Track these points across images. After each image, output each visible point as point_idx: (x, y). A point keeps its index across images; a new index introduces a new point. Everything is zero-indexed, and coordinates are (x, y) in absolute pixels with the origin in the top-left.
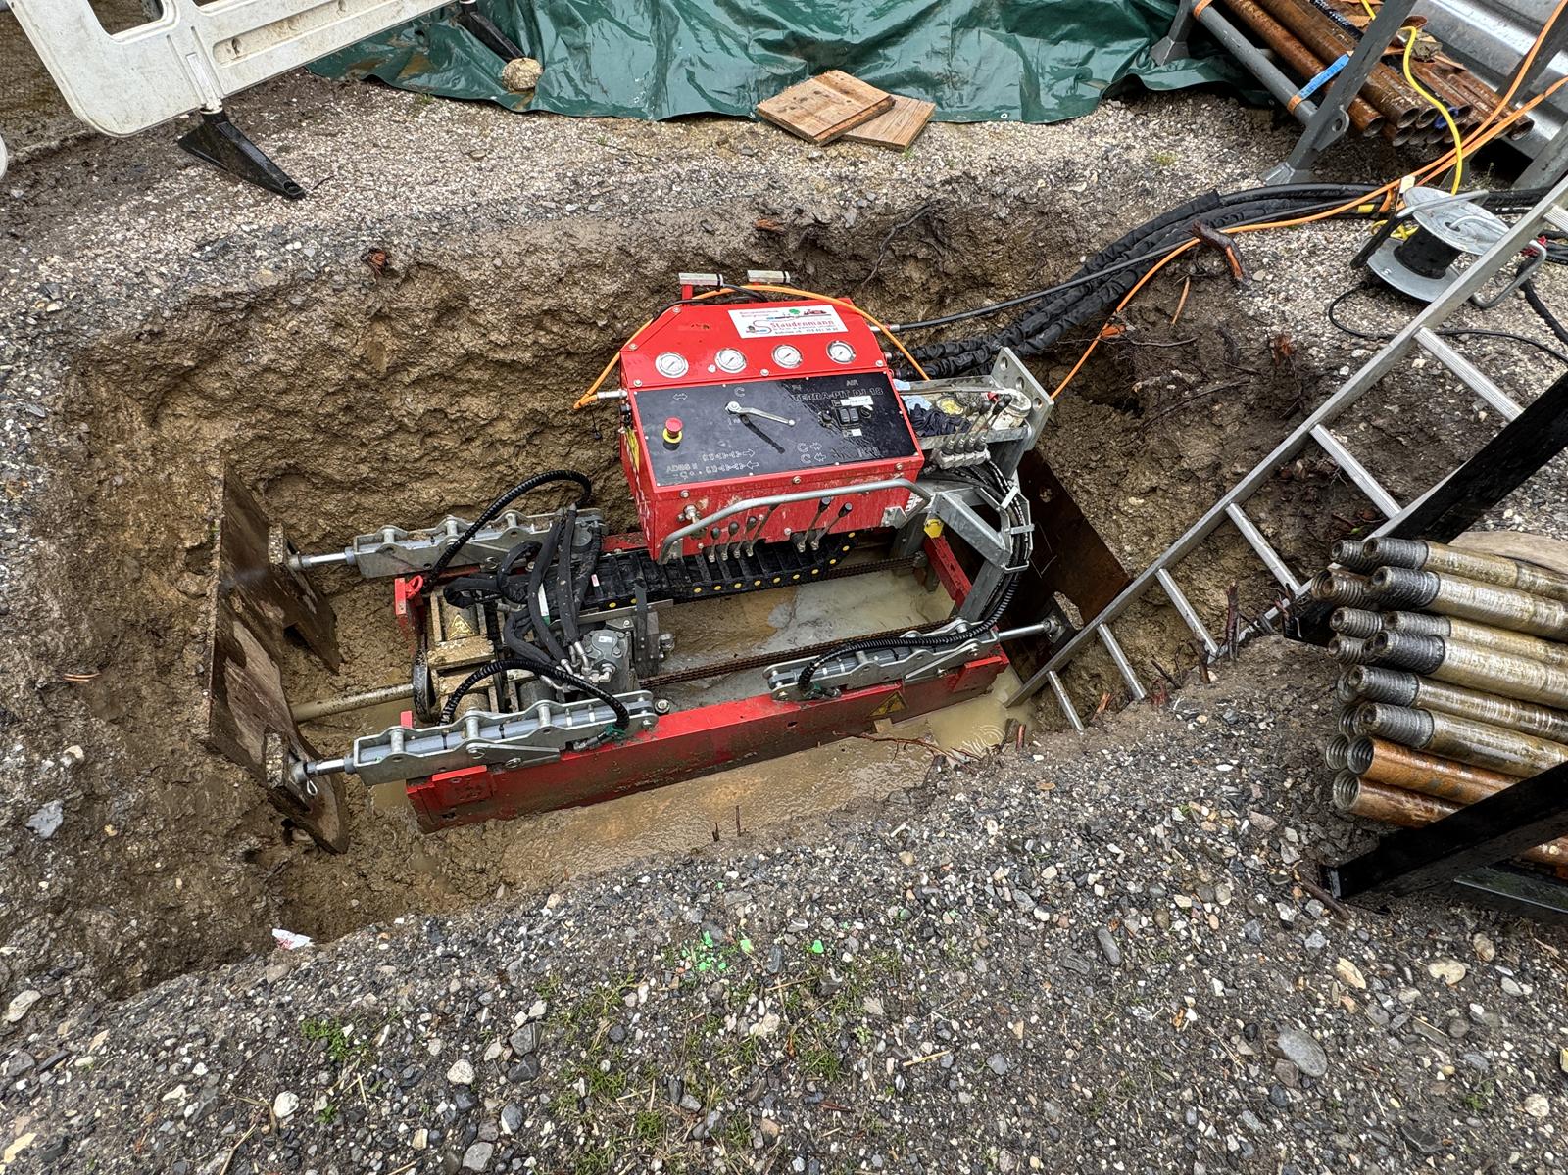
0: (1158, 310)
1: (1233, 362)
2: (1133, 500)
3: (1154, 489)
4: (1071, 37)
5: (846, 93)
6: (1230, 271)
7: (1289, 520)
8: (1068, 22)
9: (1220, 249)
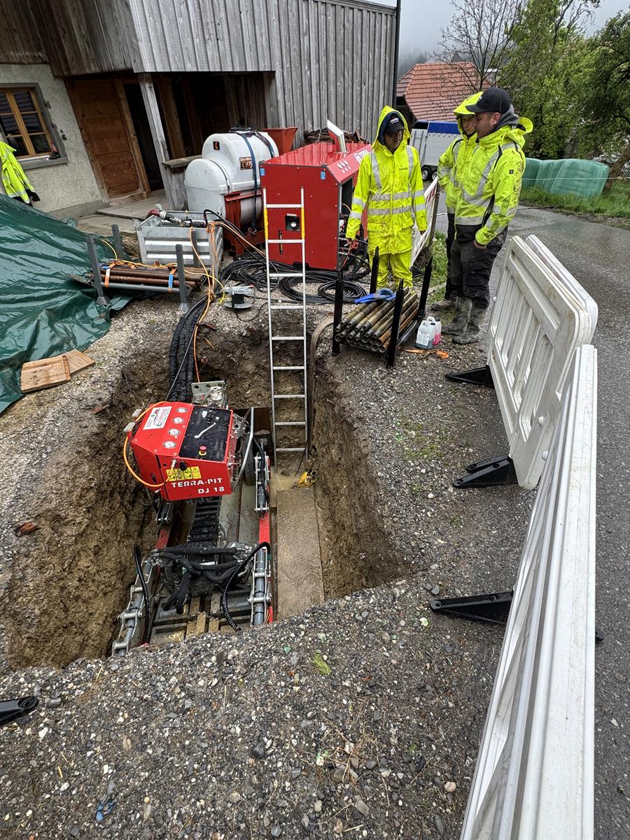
0: (204, 349)
1: (236, 344)
2: (248, 392)
3: (249, 385)
4: (77, 311)
5: (45, 365)
6: (211, 329)
7: (285, 359)
8: (73, 308)
9: (205, 326)
